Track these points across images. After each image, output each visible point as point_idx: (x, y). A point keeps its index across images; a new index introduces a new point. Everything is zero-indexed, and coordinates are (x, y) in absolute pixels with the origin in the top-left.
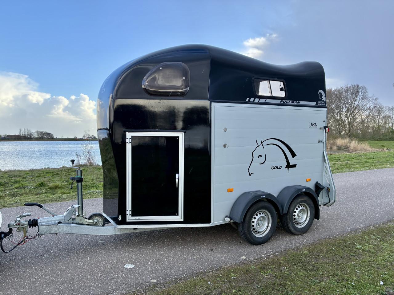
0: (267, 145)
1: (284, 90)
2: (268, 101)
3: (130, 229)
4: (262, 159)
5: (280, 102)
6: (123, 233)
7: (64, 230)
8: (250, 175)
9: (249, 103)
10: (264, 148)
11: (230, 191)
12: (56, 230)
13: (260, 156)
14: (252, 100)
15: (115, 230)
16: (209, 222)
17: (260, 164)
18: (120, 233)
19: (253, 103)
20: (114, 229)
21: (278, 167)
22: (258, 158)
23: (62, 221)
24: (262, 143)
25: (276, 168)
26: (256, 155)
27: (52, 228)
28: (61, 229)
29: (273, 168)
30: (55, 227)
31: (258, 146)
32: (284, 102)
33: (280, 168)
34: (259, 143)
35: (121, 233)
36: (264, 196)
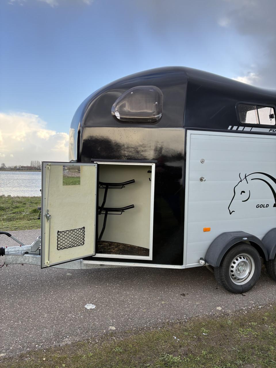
0: (252, 180)
1: (274, 117)
2: (254, 129)
3: (97, 265)
4: (245, 196)
5: (269, 131)
6: (89, 268)
7: (30, 261)
8: (231, 214)
9: (231, 131)
10: (248, 183)
11: (206, 230)
12: (22, 261)
13: (244, 192)
14: (235, 128)
15: (81, 265)
16: (181, 263)
17: (243, 201)
18: (85, 268)
19: (237, 132)
20: (80, 263)
21: (264, 205)
22: (241, 194)
23: (29, 252)
24: (246, 177)
25: (261, 206)
26: (238, 191)
27: (18, 258)
28: (27, 260)
29: (259, 206)
30: (21, 257)
31: (241, 181)
32: (274, 131)
33: (266, 207)
34: (243, 177)
35: (87, 268)
36: (246, 239)
